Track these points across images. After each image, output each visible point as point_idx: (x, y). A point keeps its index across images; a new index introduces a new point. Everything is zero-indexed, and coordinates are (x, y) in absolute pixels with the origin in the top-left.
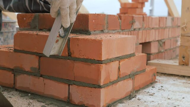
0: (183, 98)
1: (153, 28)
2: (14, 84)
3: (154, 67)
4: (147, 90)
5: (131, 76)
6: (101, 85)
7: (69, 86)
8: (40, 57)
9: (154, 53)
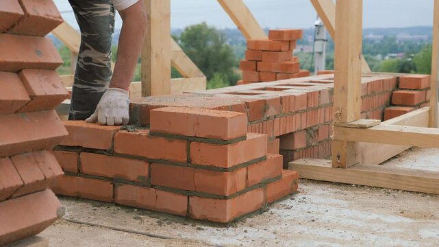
0: (327, 211)
1: (297, 112)
2: (114, 196)
3: (294, 172)
4: (283, 203)
5: (262, 185)
6: (227, 195)
7: (188, 198)
8: (150, 163)
9: (300, 149)
